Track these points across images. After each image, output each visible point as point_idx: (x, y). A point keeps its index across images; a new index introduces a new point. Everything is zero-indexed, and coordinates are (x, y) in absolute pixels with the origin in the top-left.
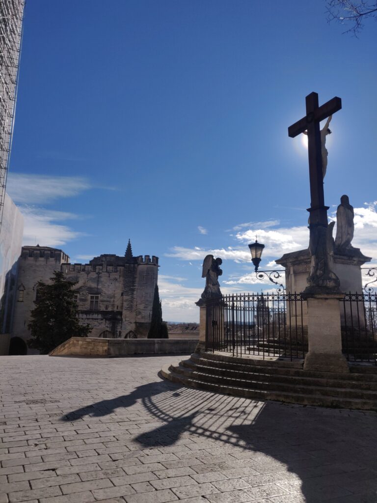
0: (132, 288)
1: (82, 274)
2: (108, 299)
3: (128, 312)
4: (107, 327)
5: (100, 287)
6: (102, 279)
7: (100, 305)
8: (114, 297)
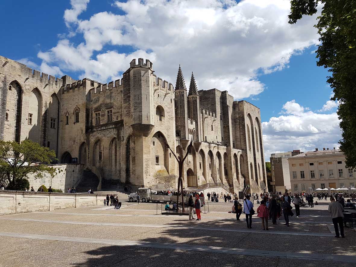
0: (129, 95)
1: (101, 95)
2: (118, 111)
3: (127, 118)
4: (115, 134)
5: (112, 101)
6: (113, 94)
7: (113, 117)
8: (121, 107)
